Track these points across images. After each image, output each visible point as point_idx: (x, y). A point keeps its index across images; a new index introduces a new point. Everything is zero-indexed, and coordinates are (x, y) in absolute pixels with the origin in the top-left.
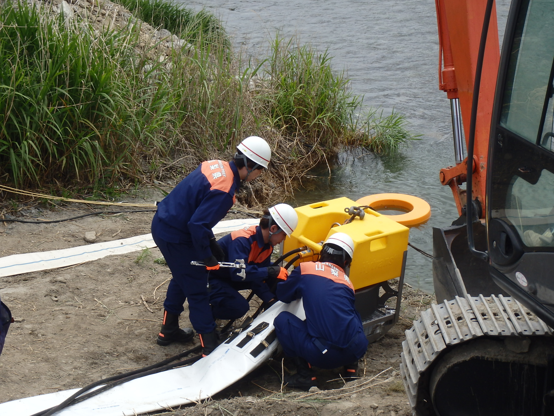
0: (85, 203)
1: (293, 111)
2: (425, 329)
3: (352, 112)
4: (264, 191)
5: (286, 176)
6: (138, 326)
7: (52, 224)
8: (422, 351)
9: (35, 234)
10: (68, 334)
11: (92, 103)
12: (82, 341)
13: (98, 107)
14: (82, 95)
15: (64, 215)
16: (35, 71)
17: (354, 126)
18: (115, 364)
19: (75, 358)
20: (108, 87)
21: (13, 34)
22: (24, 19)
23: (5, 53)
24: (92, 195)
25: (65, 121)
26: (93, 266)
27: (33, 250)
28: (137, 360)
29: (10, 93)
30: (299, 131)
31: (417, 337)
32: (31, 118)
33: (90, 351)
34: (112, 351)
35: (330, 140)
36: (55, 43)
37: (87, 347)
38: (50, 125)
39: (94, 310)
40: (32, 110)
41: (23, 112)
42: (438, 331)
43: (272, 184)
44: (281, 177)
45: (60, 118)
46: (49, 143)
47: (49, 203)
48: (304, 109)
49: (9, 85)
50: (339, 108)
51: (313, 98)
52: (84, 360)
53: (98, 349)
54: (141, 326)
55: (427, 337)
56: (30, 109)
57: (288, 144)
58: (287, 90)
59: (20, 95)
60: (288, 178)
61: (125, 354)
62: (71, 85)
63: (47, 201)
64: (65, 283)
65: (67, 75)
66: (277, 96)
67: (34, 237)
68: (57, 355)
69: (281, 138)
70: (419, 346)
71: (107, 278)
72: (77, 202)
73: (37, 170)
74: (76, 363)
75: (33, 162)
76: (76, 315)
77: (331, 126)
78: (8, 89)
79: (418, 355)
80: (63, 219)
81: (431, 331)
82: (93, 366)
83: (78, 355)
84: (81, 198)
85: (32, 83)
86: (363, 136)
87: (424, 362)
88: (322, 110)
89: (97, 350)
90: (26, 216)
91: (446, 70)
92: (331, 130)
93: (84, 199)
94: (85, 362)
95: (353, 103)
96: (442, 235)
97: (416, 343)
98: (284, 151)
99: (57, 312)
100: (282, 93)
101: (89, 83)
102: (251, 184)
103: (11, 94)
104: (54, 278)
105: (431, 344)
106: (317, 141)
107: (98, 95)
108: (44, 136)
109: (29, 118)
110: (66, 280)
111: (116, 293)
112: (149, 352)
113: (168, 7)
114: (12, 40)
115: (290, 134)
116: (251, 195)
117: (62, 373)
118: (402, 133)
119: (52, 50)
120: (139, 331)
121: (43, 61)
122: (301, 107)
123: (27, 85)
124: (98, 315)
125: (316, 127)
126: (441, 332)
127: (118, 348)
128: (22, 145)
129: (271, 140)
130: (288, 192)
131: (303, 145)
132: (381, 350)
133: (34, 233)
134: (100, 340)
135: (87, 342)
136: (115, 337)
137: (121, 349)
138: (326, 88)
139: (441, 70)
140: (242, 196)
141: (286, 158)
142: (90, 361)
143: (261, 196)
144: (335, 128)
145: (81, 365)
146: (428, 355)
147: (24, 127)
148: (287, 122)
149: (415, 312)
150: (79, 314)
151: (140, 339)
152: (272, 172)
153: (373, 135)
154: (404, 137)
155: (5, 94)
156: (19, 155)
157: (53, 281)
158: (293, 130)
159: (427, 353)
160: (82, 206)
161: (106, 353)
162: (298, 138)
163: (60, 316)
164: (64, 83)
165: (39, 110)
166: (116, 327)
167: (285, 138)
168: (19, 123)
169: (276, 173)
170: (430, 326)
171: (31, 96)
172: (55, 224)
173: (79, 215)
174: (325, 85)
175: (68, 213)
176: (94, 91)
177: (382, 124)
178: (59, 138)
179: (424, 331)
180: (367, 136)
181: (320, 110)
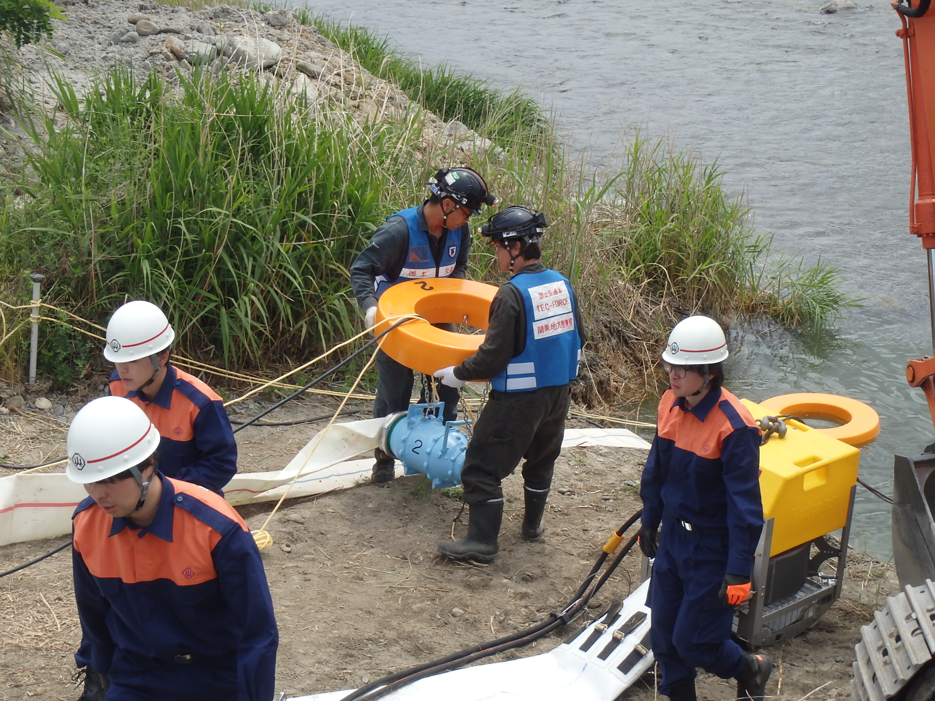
0: (332, 396)
1: (661, 256)
2: (896, 627)
3: (754, 261)
4: (613, 383)
5: (647, 359)
6: (416, 598)
7: (280, 428)
8: (891, 662)
9: (255, 443)
10: (308, 608)
11: (349, 237)
12: (331, 619)
13: (358, 245)
14: (334, 225)
15: (299, 414)
16: (263, 185)
17: (756, 283)
18: (382, 658)
19: (319, 646)
20: (374, 213)
21: (229, 127)
22: (248, 104)
23: (217, 156)
24: (343, 383)
25: (306, 265)
26: (345, 498)
27: (252, 468)
28: (417, 651)
29: (224, 219)
30: (669, 289)
31: (881, 637)
32: (255, 259)
33: (343, 636)
34: (377, 637)
35: (717, 303)
36: (295, 142)
37: (338, 629)
38: (282, 271)
39: (348, 568)
40: (256, 247)
41: (243, 250)
42: (918, 630)
43: (625, 372)
44: (638, 361)
45: (299, 261)
46: (280, 299)
47: (276, 394)
48: (679, 254)
49: (222, 208)
50: (733, 253)
51: (691, 237)
52: (333, 650)
53: (355, 632)
54: (422, 597)
55: (898, 639)
56: (253, 244)
57: (651, 310)
58: (650, 222)
59: (239, 224)
60: (650, 363)
61: (397, 642)
62: (317, 209)
63: (273, 391)
64: (302, 524)
65: (311, 192)
66: (635, 233)
67: (252, 447)
68: (290, 640)
69: (641, 300)
70: (885, 653)
71: (368, 517)
72: (319, 394)
73: (258, 341)
74: (321, 654)
75: (253, 328)
76: (320, 576)
77: (720, 283)
78: (220, 213)
79: (883, 669)
80: (298, 420)
81: (906, 630)
82: (347, 660)
83: (323, 641)
84: (326, 387)
85: (257, 206)
86: (770, 299)
87: (894, 680)
88: (705, 257)
89: (353, 634)
90: (240, 413)
91: (921, 202)
92: (720, 288)
93: (331, 389)
94: (333, 652)
95: (755, 247)
96: (911, 469)
97: (879, 648)
98: (644, 320)
99: (291, 571)
100: (643, 227)
101: (346, 206)
102: (592, 371)
103: (225, 221)
104: (286, 514)
105: (906, 652)
106: (696, 305)
107: (358, 225)
108: (272, 287)
109: (251, 259)
110: (304, 518)
111: (381, 542)
112: (434, 639)
113: (462, 85)
114: (229, 136)
115: (654, 293)
116: (592, 389)
117: (298, 670)
118: (833, 296)
119: (290, 153)
120: (419, 605)
121: (276, 170)
122: (674, 251)
123: (250, 207)
124: (354, 578)
125: (696, 283)
126: (922, 633)
127: (386, 631)
128: (240, 301)
129: (625, 302)
130: (650, 385)
131: (674, 311)
132: (805, 650)
133: (253, 441)
134: (358, 618)
135: (338, 620)
136: (381, 614)
137: (391, 634)
138: (713, 222)
139: (913, 202)
140: (578, 390)
141: (647, 331)
142: (343, 652)
143: (606, 390)
144: (726, 285)
145: (328, 658)
146: (900, 669)
147: (242, 274)
148: (650, 273)
149: (859, 589)
150: (324, 574)
151: (420, 618)
152: (624, 354)
153: (786, 297)
154: (836, 303)
155: (215, 221)
156: (233, 316)
157: (284, 520)
158: (658, 287)
159: (899, 666)
160: (328, 399)
161: (368, 640)
162: (667, 300)
163: (295, 577)
164: (306, 204)
165: (268, 247)
166: (383, 598)
167: (647, 300)
168: (236, 266)
169: (631, 354)
170: (904, 622)
171: (256, 226)
172: (285, 428)
173: (323, 415)
174: (711, 216)
175: (305, 411)
176: (353, 220)
177: (801, 282)
178: (295, 293)
179: (893, 629)
180: (776, 300)
181: (703, 257)
